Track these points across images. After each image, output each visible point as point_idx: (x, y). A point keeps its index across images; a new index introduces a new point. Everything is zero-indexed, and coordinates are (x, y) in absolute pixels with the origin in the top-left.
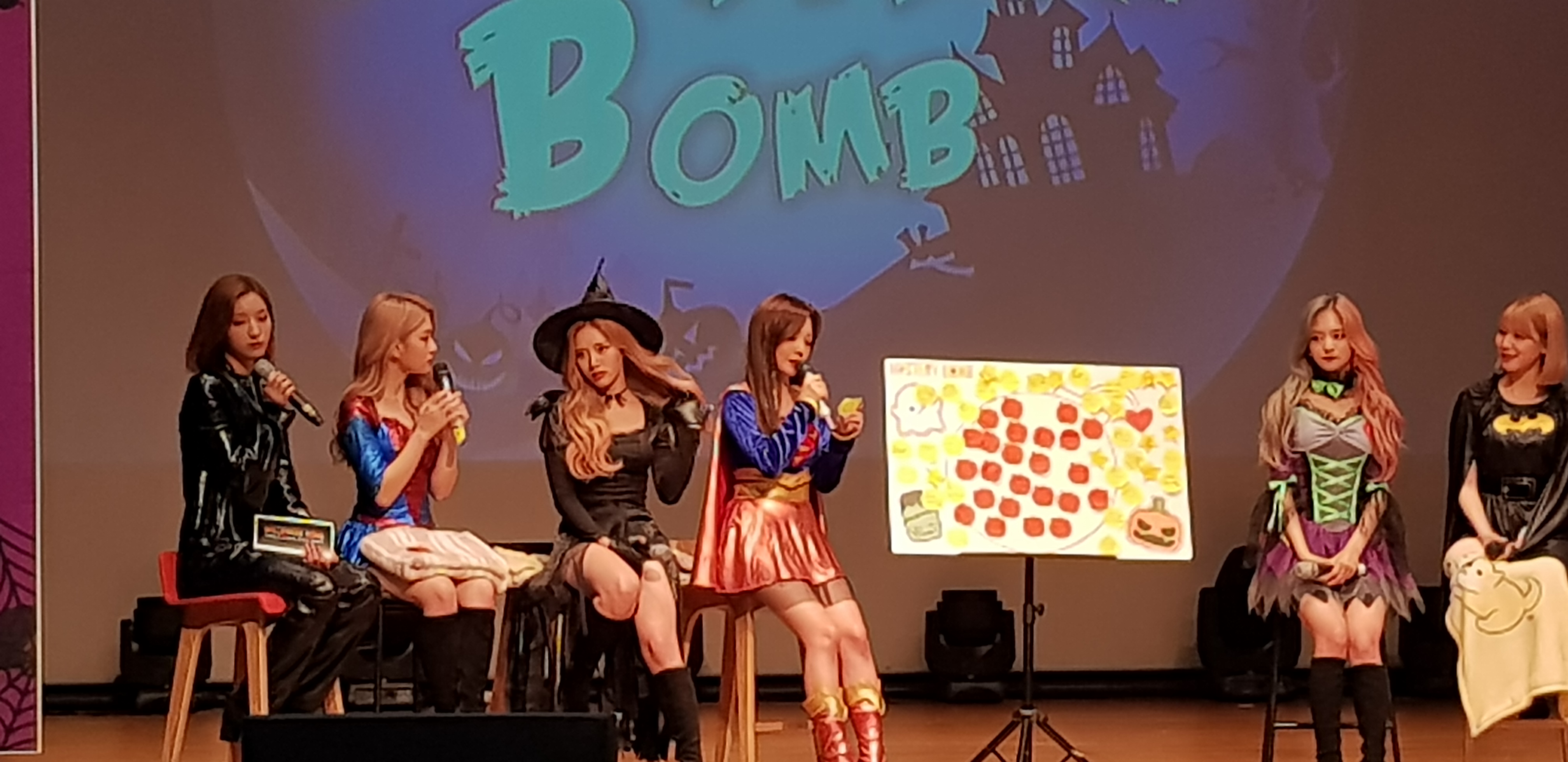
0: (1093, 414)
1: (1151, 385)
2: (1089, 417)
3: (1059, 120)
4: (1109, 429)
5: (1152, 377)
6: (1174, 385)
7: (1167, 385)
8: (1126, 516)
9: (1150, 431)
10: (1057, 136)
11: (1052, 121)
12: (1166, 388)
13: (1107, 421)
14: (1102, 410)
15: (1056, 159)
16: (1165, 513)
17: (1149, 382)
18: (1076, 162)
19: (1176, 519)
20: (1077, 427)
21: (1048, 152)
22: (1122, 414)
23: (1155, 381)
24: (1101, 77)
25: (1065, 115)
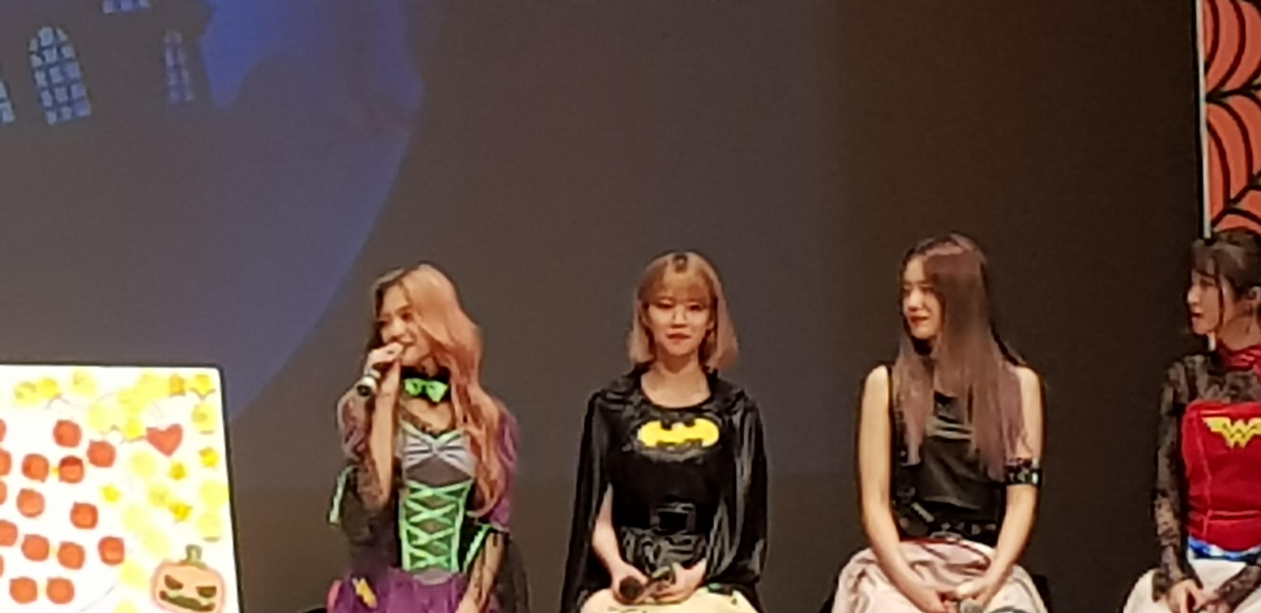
0: (102, 433)
1: (182, 393)
2: (98, 438)
3: (55, 35)
4: (123, 453)
5: (181, 381)
6: (213, 391)
7: (203, 392)
8: (150, 572)
9: (180, 455)
11: (46, 35)
12: (202, 397)
13: (122, 442)
14: (114, 428)
15: (51, 89)
16: (202, 567)
17: (177, 389)
18: (78, 91)
19: (216, 574)
20: (80, 452)
22: (144, 433)
23: (187, 386)
25: (62, 27)
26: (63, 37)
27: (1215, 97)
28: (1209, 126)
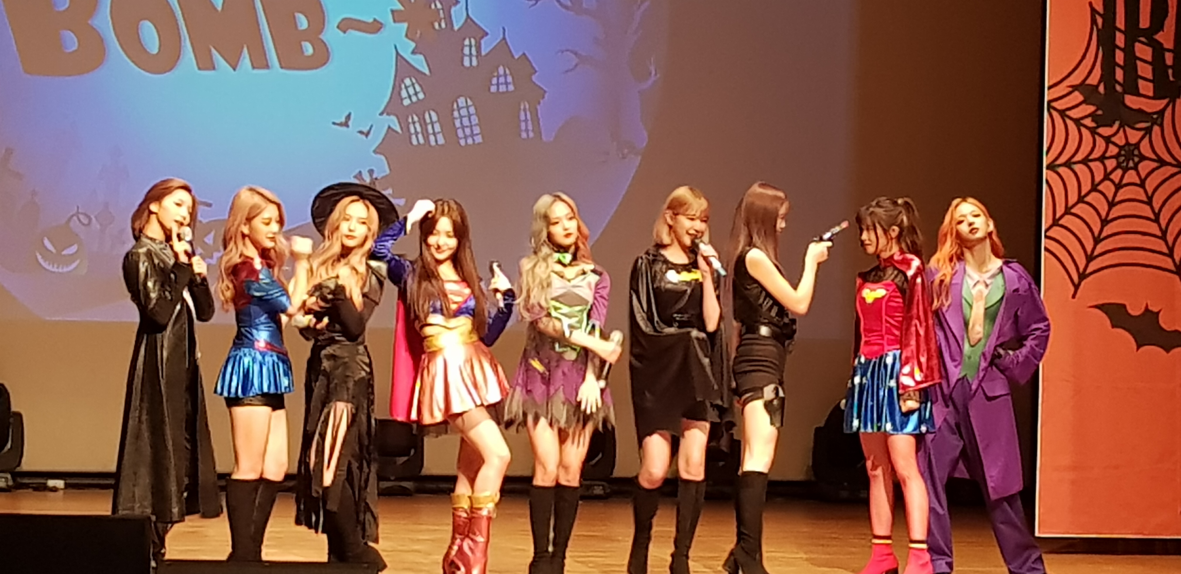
3: (466, 102)
10: (464, 112)
11: (461, 101)
15: (463, 127)
18: (477, 130)
21: (458, 124)
24: (496, 74)
25: (471, 98)
26: (470, 102)
27: (1050, 167)
28: (1047, 182)
